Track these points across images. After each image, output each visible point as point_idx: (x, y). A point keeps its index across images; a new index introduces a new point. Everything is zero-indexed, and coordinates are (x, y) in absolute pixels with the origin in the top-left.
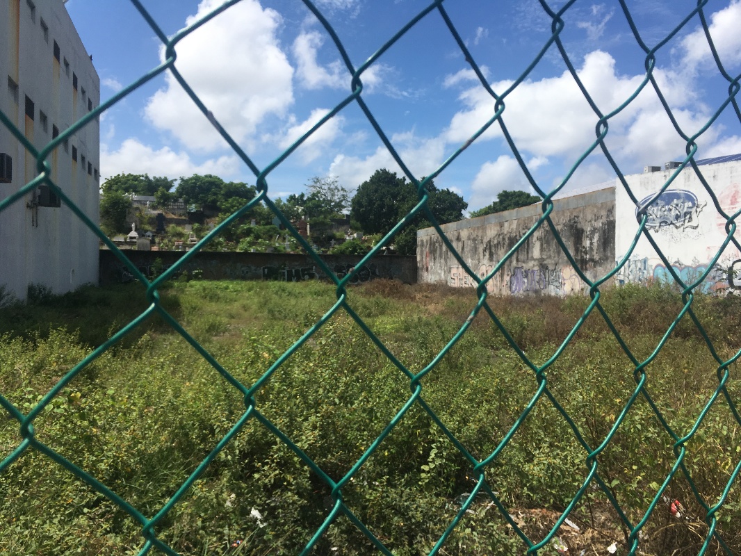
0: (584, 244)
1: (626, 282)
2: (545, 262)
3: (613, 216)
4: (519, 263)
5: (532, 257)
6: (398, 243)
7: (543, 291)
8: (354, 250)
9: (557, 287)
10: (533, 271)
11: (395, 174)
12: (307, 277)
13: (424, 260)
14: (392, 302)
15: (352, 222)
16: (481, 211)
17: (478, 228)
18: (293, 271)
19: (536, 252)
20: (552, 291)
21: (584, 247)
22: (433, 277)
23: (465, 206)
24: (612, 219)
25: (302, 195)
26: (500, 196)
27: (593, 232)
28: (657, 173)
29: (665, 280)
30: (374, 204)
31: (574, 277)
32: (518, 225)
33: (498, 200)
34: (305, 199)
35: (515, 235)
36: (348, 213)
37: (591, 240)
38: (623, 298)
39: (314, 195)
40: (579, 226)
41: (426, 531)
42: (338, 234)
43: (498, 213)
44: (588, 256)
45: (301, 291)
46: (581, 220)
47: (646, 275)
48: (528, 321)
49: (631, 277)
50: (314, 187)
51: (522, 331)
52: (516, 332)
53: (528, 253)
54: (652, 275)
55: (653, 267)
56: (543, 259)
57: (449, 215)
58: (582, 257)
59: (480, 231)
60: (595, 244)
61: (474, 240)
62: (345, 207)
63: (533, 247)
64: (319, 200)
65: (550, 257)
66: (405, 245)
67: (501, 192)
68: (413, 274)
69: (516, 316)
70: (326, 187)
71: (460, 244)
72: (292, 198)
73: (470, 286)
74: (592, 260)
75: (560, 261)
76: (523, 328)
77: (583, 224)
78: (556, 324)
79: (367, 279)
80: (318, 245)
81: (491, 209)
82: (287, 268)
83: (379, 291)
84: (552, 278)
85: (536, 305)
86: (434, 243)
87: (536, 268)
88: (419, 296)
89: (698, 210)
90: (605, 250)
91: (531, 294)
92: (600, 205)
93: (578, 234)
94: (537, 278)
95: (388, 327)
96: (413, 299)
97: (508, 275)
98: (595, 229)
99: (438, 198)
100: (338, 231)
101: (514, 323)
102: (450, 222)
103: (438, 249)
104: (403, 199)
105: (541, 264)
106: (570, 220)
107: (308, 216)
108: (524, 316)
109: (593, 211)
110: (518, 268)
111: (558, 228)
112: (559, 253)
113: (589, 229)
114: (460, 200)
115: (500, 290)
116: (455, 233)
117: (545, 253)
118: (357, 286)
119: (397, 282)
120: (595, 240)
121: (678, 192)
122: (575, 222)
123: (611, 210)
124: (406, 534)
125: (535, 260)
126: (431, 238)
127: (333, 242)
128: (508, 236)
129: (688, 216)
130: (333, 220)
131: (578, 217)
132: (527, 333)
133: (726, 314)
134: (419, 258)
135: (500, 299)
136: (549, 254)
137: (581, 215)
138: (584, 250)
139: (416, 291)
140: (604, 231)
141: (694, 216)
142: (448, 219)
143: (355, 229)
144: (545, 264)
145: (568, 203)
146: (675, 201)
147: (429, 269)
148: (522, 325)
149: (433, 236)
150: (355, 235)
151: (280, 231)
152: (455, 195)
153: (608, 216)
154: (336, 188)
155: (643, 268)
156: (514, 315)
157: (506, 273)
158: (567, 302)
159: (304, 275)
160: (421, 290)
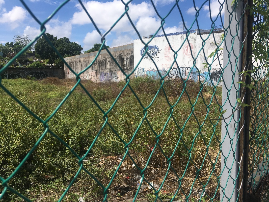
0: (124, 63)
1: (138, 76)
2: (112, 70)
3: (133, 54)
4: (103, 70)
5: (107, 68)
6: (56, 63)
7: (111, 80)
8: (38, 66)
9: (116, 79)
10: (108, 73)
11: (53, 35)
12: (17, 77)
13: (67, 69)
14: (55, 86)
15: (36, 54)
16: (88, 51)
17: (87, 57)
18: (11, 75)
19: (108, 66)
20: (114, 80)
21: (124, 64)
22: (71, 76)
23: (82, 49)
24: (133, 55)
25: (12, 43)
26: (95, 45)
27: (127, 59)
28: (146, 39)
29: (150, 75)
30: (45, 47)
31: (121, 75)
32: (102, 56)
33: (94, 47)
34: (14, 44)
35: (100, 60)
36: (34, 51)
37: (126, 62)
38: (137, 82)
39: (17, 43)
40: (122, 57)
41: (69, 171)
42: (30, 59)
43: (94, 52)
44: (126, 68)
45: (15, 83)
46: (123, 55)
47: (144, 74)
48: (106, 91)
49: (139, 75)
50: (17, 39)
51: (104, 94)
52: (102, 95)
53: (105, 67)
54: (146, 74)
55: (146, 71)
56: (111, 69)
57: (76, 52)
58: (124, 68)
59: (88, 58)
60: (128, 63)
61: (86, 62)
62: (32, 48)
63: (107, 65)
64: (20, 45)
65: (113, 68)
66: (59, 64)
67: (95, 44)
68: (63, 75)
69: (102, 90)
70: (23, 40)
71: (81, 64)
72: (8, 44)
73: (85, 79)
74: (127, 69)
75: (117, 69)
76: (105, 94)
77: (123, 56)
78: (116, 91)
79: (44, 78)
80: (21, 64)
81: (91, 51)
82: (8, 74)
83: (49, 82)
84: (114, 75)
85: (109, 85)
86: (71, 63)
87: (109, 72)
88: (66, 83)
89: (159, 52)
90: (131, 66)
91: (107, 81)
92: (129, 50)
93: (122, 60)
94: (109, 76)
95: (54, 96)
96: (64, 85)
97: (99, 75)
98: (127, 58)
99: (71, 46)
100: (30, 58)
101: (101, 92)
102: (77, 55)
103: (72, 65)
104: (57, 45)
105: (110, 71)
106: (119, 55)
107: (16, 52)
108: (105, 89)
109: (127, 52)
110: (102, 72)
111: (115, 58)
112: (116, 66)
113: (126, 58)
114: (80, 47)
115: (96, 80)
116: (79, 59)
117: (111, 67)
118: (40, 80)
119: (57, 78)
120: (128, 62)
121: (153, 46)
122: (121, 56)
123: (132, 52)
124: (61, 173)
125: (108, 69)
126: (69, 61)
127: (28, 62)
128: (98, 60)
129: (156, 54)
130: (27, 53)
131: (122, 54)
132: (106, 95)
133: (167, 86)
134: (65, 69)
135: (97, 83)
136: (113, 67)
137: (123, 53)
138: (124, 65)
139: (65, 81)
140: (131, 59)
141: (158, 54)
142: (75, 54)
143: (38, 57)
144: (112, 71)
145: (118, 49)
146: (152, 49)
147: (69, 73)
148: (104, 92)
149: (70, 60)
150: (38, 60)
151: (3, 58)
152: (78, 45)
153: (131, 54)
154: (28, 40)
155: (143, 71)
156: (101, 89)
157: (98, 74)
158: (119, 84)
159: (16, 76)
160: (66, 81)
